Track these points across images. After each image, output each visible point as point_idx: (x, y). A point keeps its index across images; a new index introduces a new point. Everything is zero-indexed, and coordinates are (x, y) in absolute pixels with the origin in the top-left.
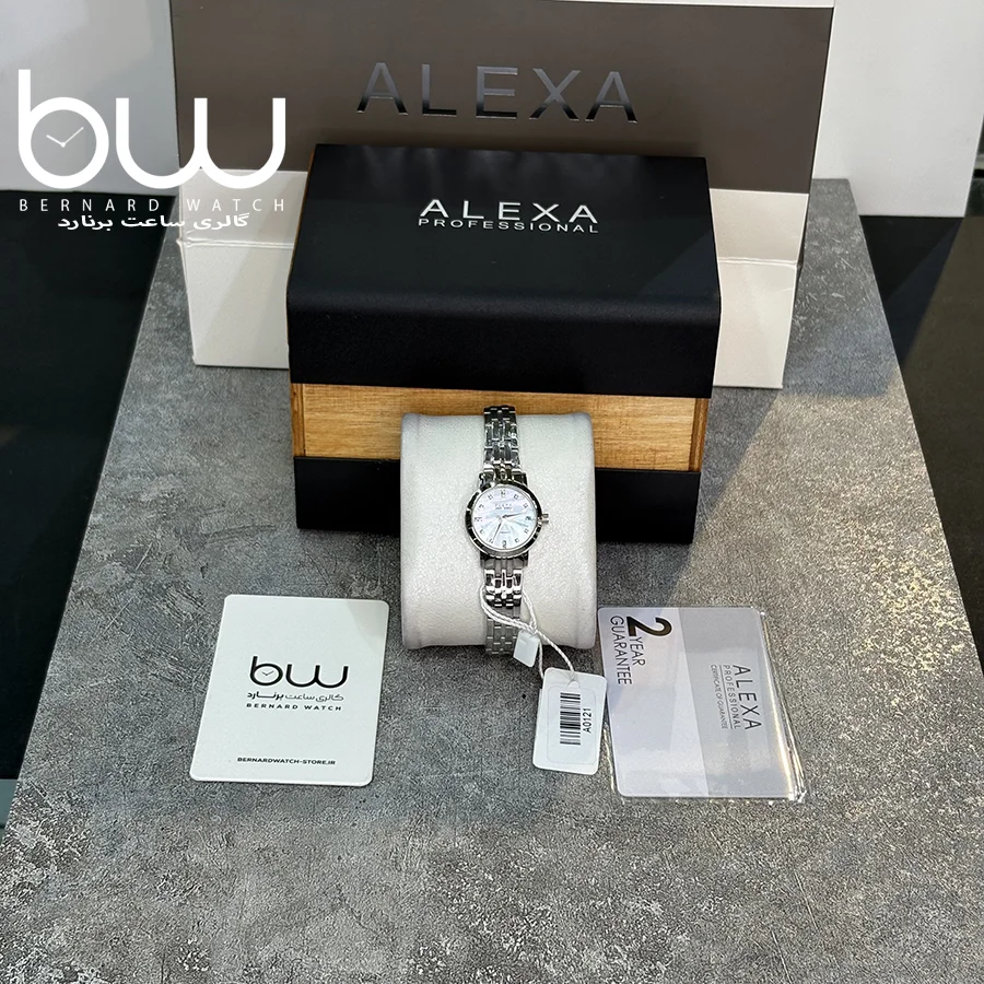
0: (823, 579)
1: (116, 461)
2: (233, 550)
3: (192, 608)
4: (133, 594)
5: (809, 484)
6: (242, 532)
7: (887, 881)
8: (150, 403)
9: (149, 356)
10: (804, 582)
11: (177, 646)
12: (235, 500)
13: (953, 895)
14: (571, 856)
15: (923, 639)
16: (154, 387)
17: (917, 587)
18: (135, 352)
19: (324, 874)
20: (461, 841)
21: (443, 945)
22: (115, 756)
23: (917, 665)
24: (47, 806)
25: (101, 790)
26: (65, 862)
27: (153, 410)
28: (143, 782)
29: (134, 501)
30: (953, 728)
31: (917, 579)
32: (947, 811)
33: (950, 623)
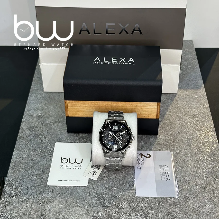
0: (185, 130)
1: (28, 107)
2: (54, 126)
3: (45, 140)
4: (32, 137)
5: (182, 109)
6: (56, 122)
7: (198, 198)
8: (36, 94)
9: (36, 83)
10: (181, 131)
11: (41, 148)
12: (55, 115)
13: (213, 201)
14: (128, 193)
15: (207, 144)
16: (37, 90)
17: (206, 132)
18: (33, 82)
19: (73, 198)
20: (104, 190)
21: (100, 214)
22: (28, 173)
23: (206, 149)
24: (13, 184)
25: (25, 181)
26: (16, 196)
27: (37, 95)
28: (34, 179)
29: (32, 116)
30: (214, 164)
31: (206, 130)
32: (212, 182)
33: (213, 140)
